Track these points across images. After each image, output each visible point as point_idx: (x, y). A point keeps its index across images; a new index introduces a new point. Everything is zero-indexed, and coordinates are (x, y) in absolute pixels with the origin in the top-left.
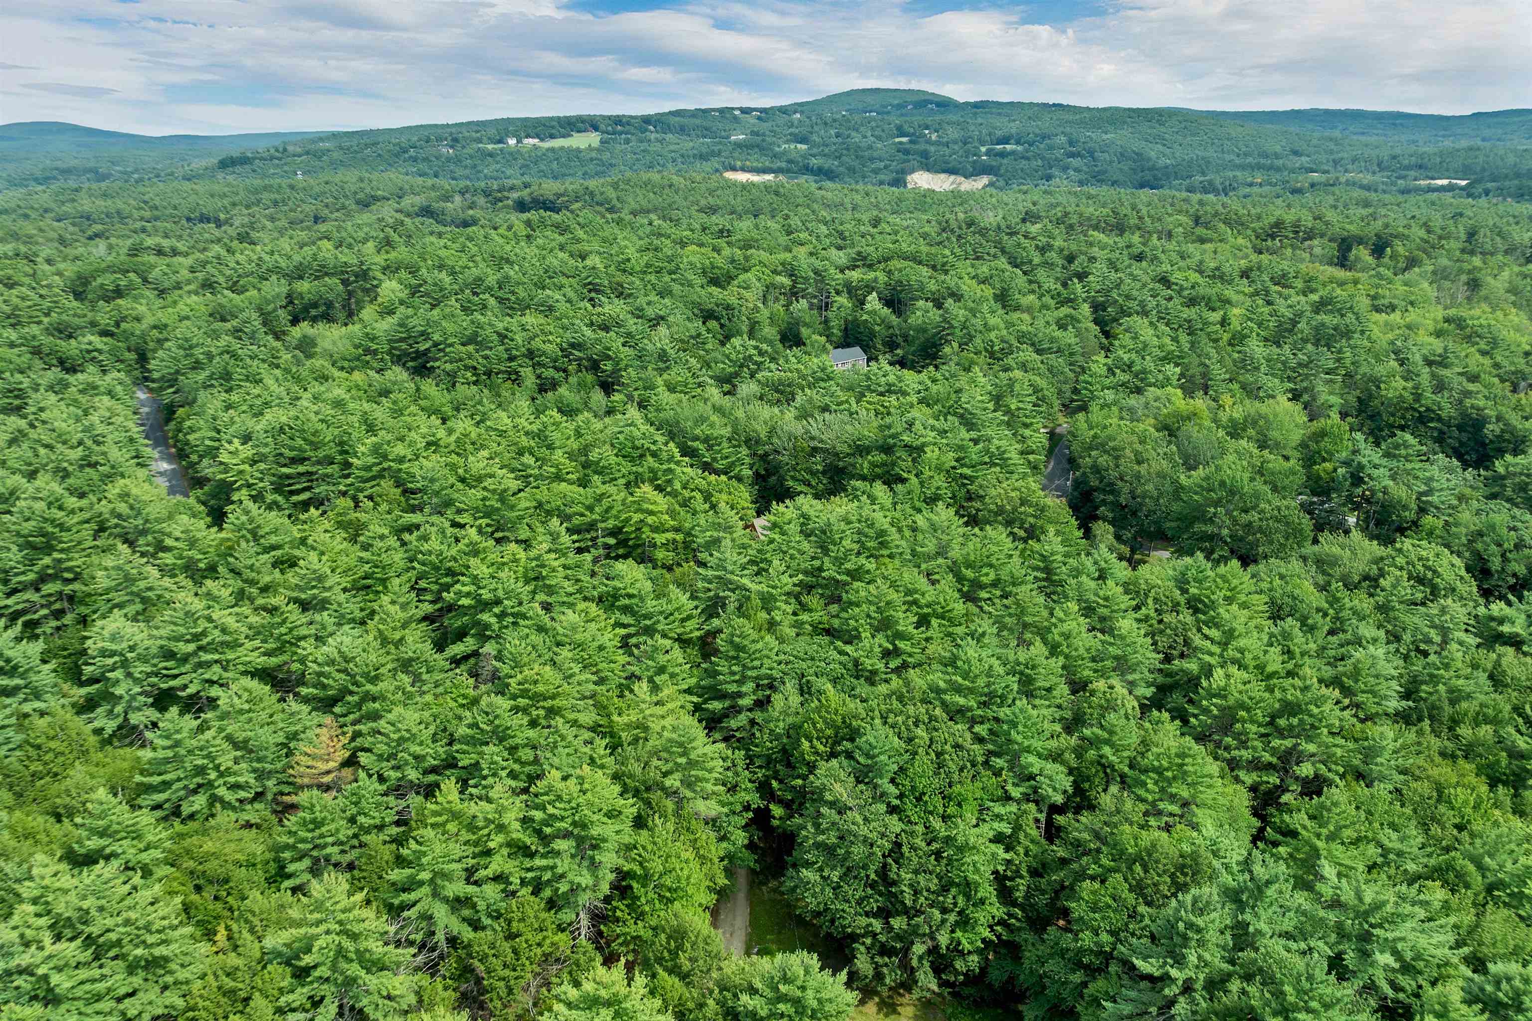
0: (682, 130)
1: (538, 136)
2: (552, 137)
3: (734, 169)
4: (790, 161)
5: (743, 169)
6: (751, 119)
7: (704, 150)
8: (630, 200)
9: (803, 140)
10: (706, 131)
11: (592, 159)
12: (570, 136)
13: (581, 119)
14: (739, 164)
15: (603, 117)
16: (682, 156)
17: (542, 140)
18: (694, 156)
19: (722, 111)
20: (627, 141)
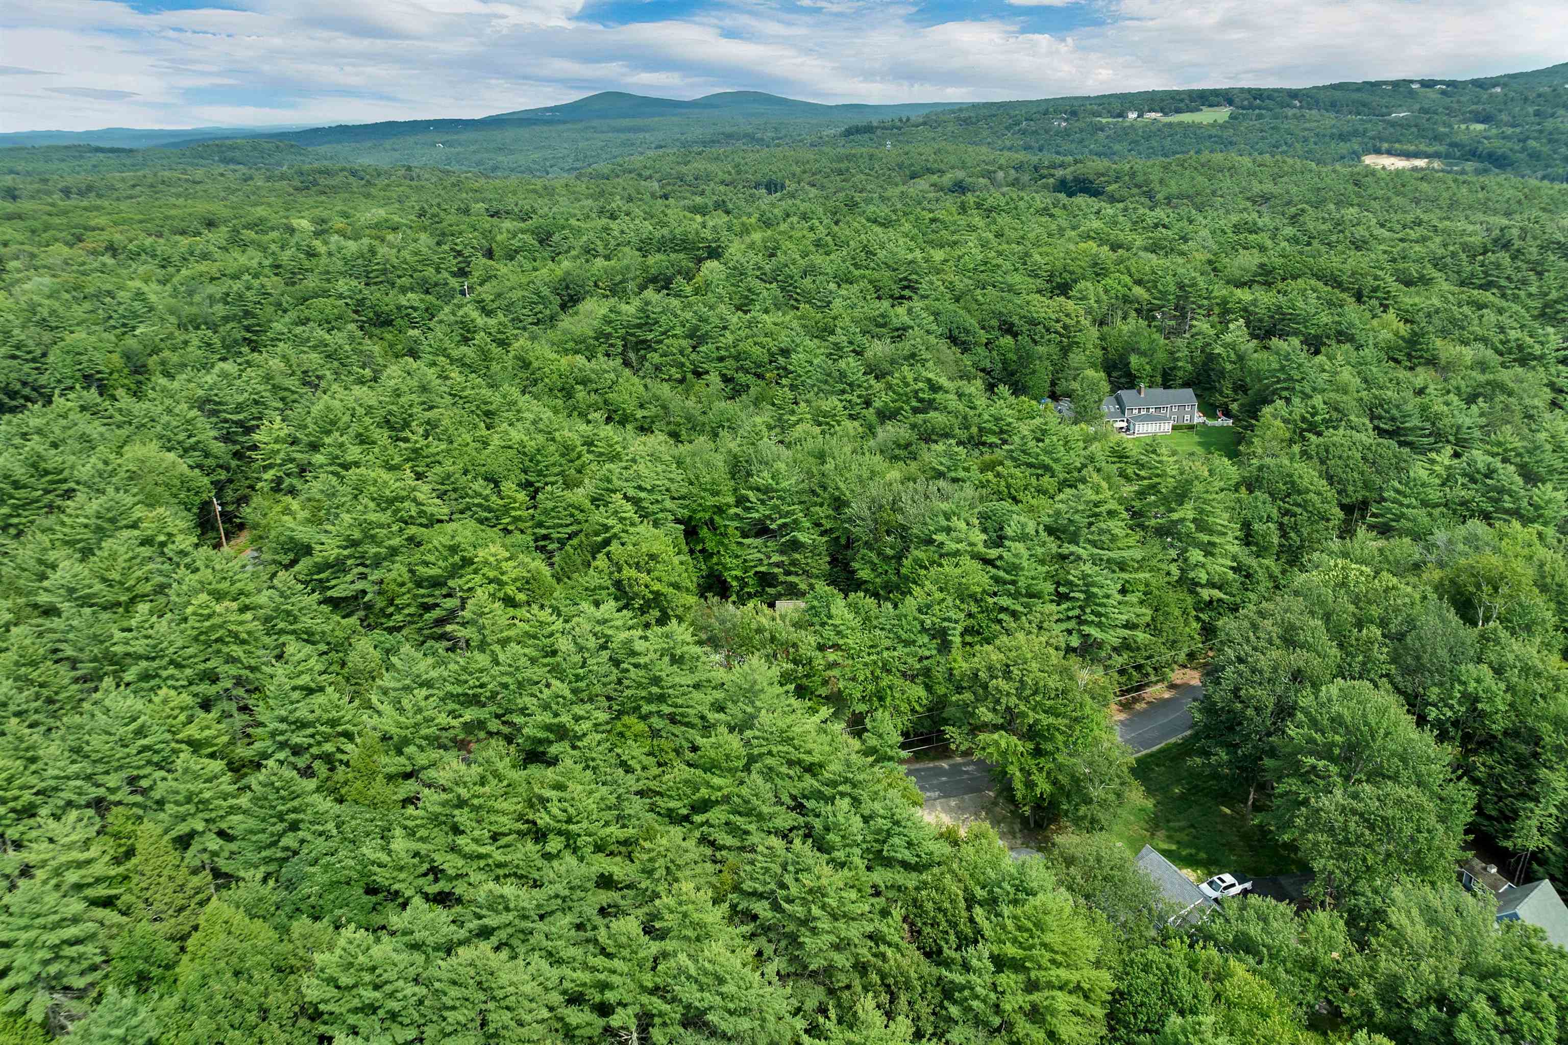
0: (1333, 106)
1: (1162, 110)
2: (1178, 111)
3: (1378, 152)
4: (1453, 145)
5: (1389, 153)
6: (1431, 94)
7: (1346, 129)
8: (1173, 183)
9: (1486, 119)
10: (1360, 107)
11: (1210, 137)
12: (1198, 110)
13: (1216, 93)
14: (1385, 146)
15: (1242, 90)
16: (1317, 135)
17: (1166, 114)
18: (1332, 137)
19: (1396, 84)
20: (1259, 117)
